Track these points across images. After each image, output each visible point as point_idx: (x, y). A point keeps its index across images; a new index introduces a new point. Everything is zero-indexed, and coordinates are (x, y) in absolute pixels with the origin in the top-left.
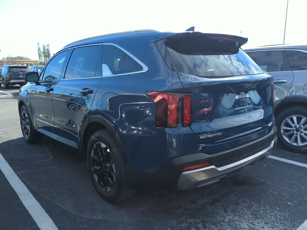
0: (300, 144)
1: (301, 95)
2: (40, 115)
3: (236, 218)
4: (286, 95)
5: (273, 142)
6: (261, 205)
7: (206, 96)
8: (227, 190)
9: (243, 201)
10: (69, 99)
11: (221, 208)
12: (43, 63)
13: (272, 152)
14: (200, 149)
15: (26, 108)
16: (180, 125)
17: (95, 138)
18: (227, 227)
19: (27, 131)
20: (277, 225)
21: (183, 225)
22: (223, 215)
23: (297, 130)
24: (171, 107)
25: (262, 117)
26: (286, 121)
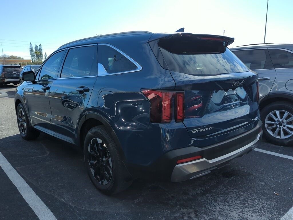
0: (283, 137)
1: (283, 91)
2: (36, 113)
3: (226, 208)
4: (269, 91)
5: (259, 135)
6: (249, 195)
7: (197, 93)
8: (216, 181)
9: (232, 191)
10: (64, 97)
11: (211, 198)
12: (35, 63)
13: (258, 145)
14: (192, 143)
15: (23, 106)
16: (173, 120)
17: (91, 134)
18: (218, 216)
19: (24, 128)
20: (264, 213)
21: (177, 215)
22: (214, 204)
23: (280, 124)
24: (164, 104)
25: (248, 113)
26: (269, 115)
